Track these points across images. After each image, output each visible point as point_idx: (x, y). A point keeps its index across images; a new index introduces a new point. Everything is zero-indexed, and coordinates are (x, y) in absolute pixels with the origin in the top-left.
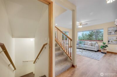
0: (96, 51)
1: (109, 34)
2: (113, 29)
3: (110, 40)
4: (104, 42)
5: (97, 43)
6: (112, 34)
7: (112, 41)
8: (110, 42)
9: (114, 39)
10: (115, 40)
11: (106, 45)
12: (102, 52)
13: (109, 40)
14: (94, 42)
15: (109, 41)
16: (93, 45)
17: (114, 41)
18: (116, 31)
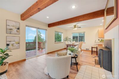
1: (9, 32)
10: (17, 42)
13: (8, 43)
17: (16, 44)
18: (19, 29)
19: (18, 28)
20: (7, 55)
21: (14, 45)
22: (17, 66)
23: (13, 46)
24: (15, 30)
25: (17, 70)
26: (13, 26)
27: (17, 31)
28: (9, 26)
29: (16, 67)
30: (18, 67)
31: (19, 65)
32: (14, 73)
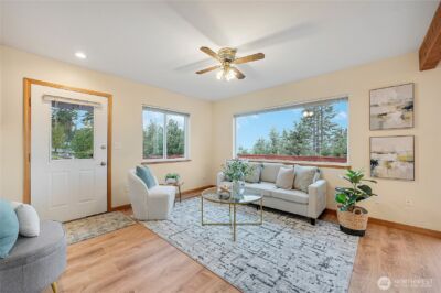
0: (313, 221)
1: (377, 126)
2: (393, 94)
3: (382, 159)
4: (349, 168)
5: (317, 174)
6: (389, 122)
7: (388, 163)
8: (378, 169)
9: (398, 149)
10: (405, 154)
11: (362, 183)
12: (343, 229)
13: (375, 157)
14: (303, 168)
15: (374, 163)
16: (299, 184)
17: (398, 164)
18: (410, 107)
19: (407, 105)
20: (367, 189)
21: (393, 165)
22: (399, 239)
23: (389, 167)
24: (396, 116)
25: (391, 249)
26: (389, 104)
27: (402, 117)
28: (376, 105)
29: (393, 239)
30: (401, 244)
31: (407, 239)
32: (379, 250)
